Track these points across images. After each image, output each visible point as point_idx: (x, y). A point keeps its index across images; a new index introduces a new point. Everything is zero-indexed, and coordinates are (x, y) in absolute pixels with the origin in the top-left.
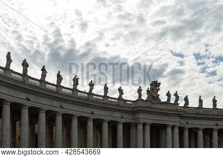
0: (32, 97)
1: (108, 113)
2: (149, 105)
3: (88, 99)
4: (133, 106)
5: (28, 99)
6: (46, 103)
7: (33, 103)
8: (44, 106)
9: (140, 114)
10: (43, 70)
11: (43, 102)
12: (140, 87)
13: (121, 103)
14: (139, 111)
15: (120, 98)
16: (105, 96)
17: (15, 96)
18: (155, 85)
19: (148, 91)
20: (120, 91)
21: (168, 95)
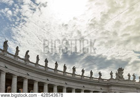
0: (50, 79)
1: (93, 87)
2: (117, 82)
3: (81, 79)
4: (108, 82)
5: (48, 80)
6: (58, 82)
7: (50, 82)
8: (56, 83)
9: (112, 87)
10: (56, 64)
11: (55, 81)
12: (112, 71)
13: (101, 81)
14: (111, 85)
15: (100, 78)
16: (91, 77)
17: (41, 78)
18: (121, 70)
19: (116, 74)
20: (100, 74)
21: (129, 75)
